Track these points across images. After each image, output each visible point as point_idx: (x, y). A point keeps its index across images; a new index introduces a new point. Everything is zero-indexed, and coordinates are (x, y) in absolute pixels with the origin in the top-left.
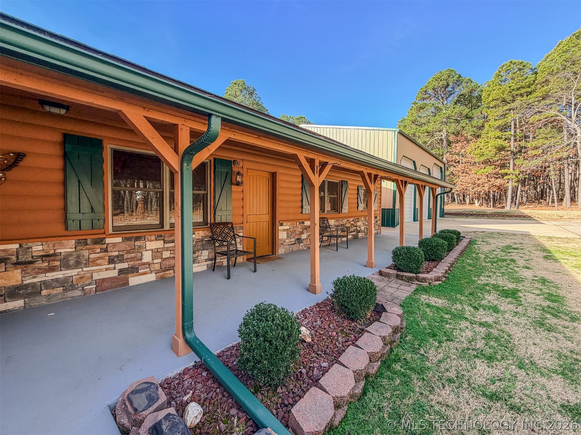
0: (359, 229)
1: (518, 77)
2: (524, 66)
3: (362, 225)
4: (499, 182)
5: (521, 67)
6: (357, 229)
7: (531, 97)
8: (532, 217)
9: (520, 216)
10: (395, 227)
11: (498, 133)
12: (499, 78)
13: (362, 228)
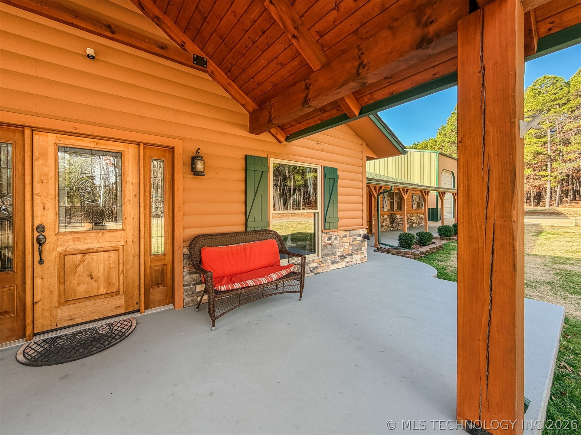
0: (413, 221)
1: (551, 90)
2: (557, 81)
3: (415, 219)
4: (537, 183)
5: (555, 81)
6: (412, 221)
7: (565, 108)
8: (565, 214)
9: (554, 213)
10: (438, 221)
11: (534, 140)
12: (533, 91)
13: (415, 221)
